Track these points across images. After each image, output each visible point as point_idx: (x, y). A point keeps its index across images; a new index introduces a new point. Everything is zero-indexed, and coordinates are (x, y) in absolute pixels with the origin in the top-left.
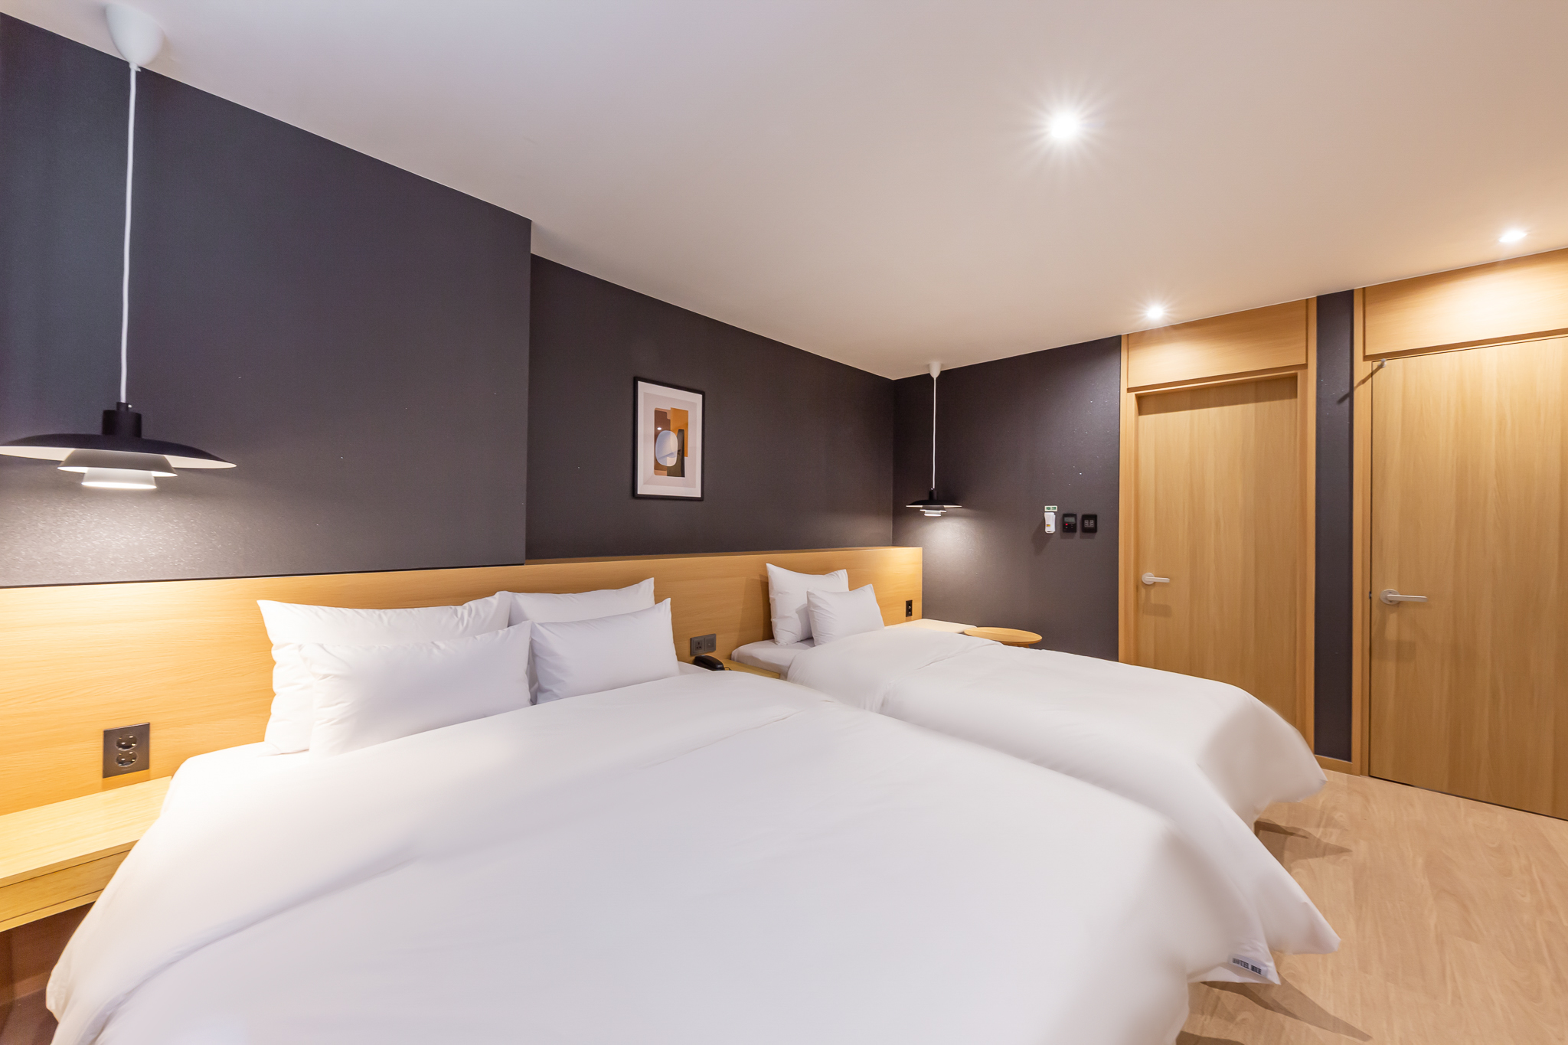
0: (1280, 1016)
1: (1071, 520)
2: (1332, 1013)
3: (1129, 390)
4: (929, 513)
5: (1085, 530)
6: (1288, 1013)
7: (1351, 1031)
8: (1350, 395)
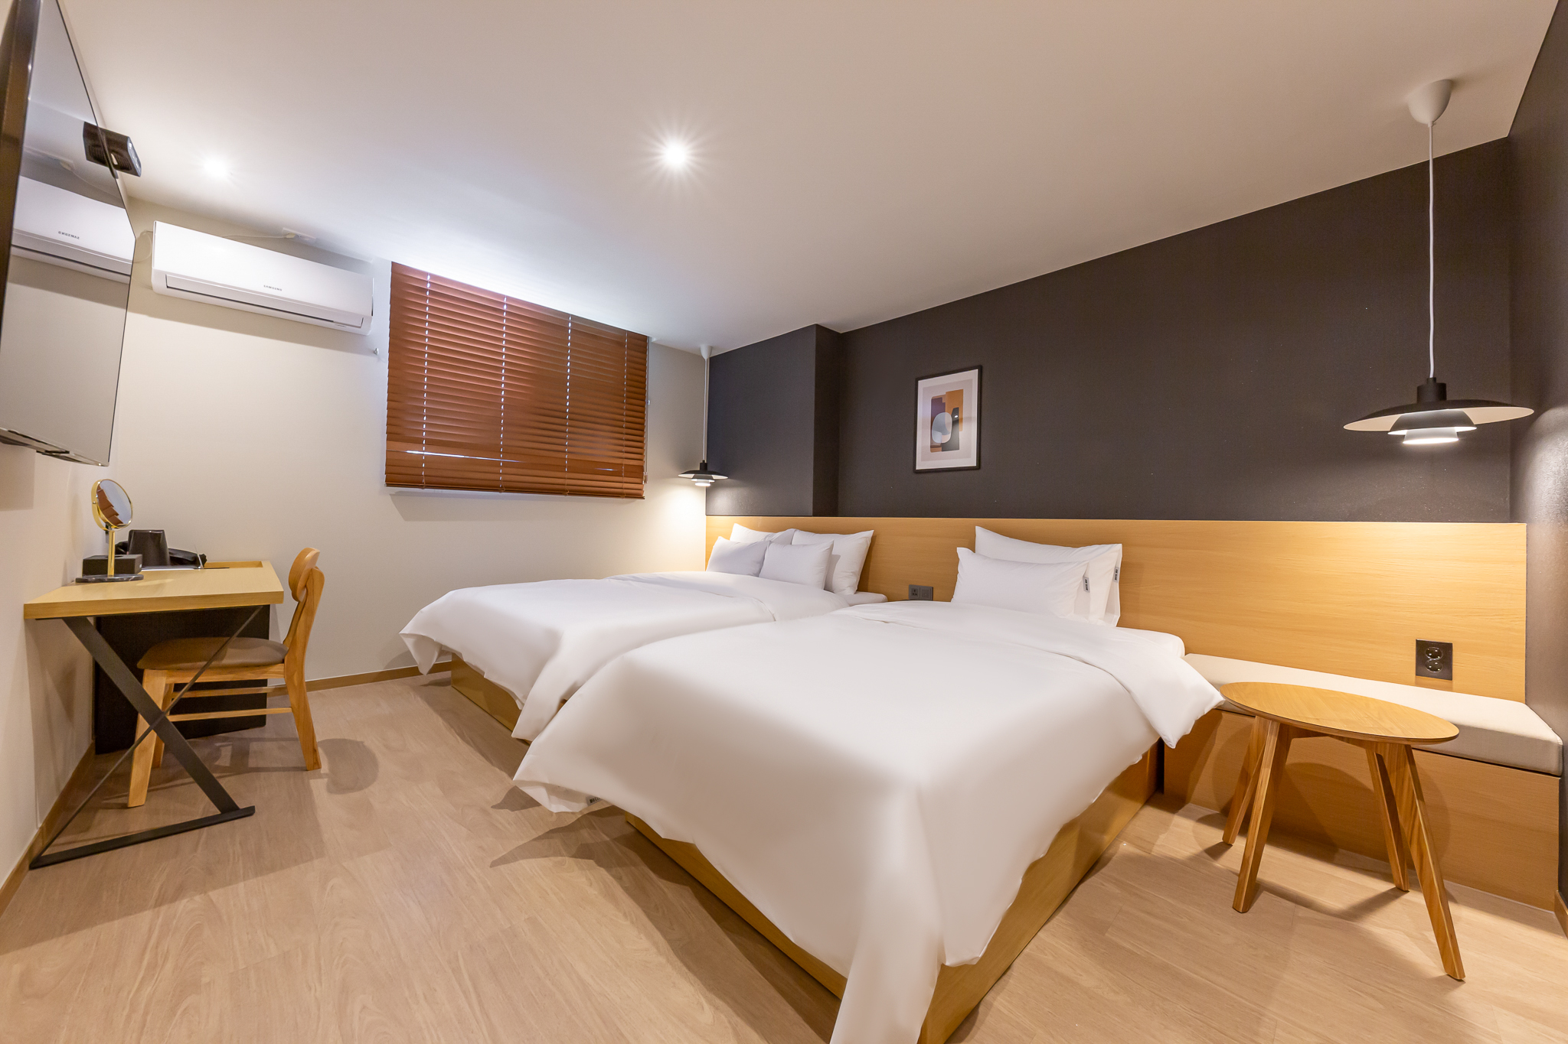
0: (541, 833)
2: (521, 861)
4: (1414, 437)
6: (539, 838)
7: (503, 860)
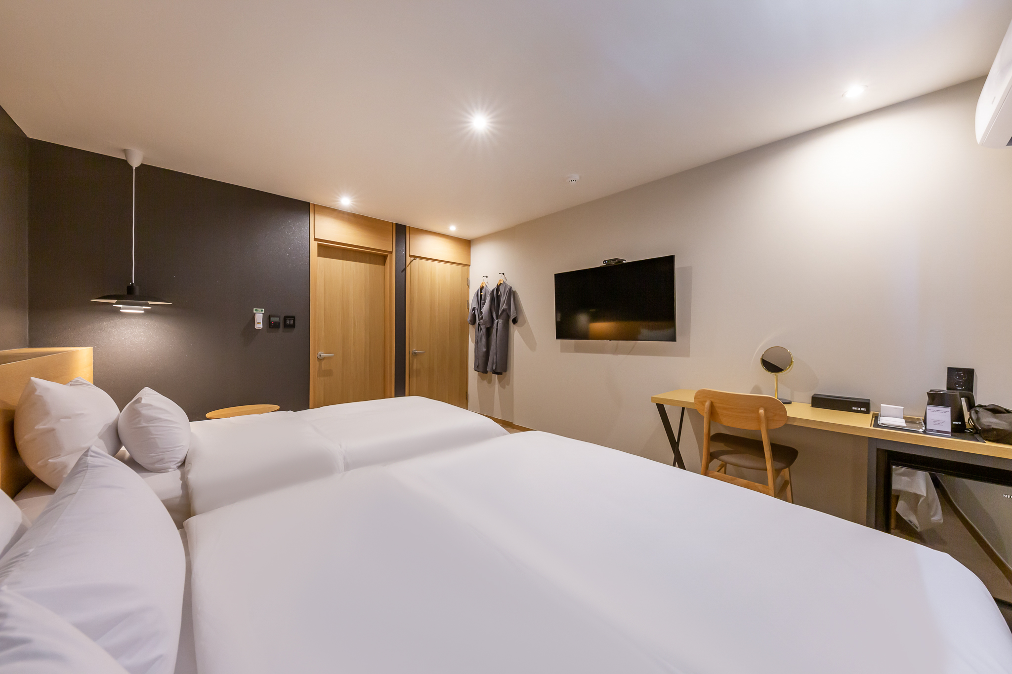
1: (276, 319)
3: (315, 239)
4: (126, 309)
5: (286, 326)
8: (405, 270)
